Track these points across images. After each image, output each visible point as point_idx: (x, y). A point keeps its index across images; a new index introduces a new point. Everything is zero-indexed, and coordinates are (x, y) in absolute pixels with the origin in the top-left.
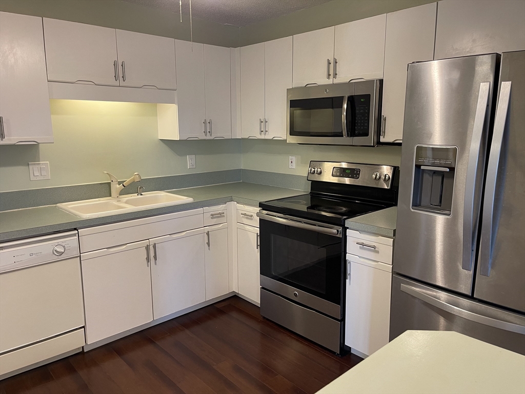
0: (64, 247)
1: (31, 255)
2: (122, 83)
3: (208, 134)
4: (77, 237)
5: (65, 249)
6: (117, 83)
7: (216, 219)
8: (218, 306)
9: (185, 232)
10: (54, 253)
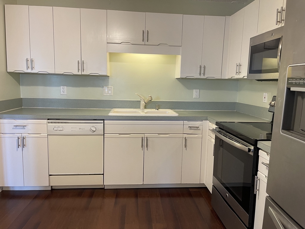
0: (96, 128)
1: (80, 129)
2: (146, 43)
3: (202, 75)
4: (103, 124)
5: (96, 129)
6: (143, 43)
7: (193, 130)
8: (190, 190)
9: (169, 135)
10: (90, 130)
